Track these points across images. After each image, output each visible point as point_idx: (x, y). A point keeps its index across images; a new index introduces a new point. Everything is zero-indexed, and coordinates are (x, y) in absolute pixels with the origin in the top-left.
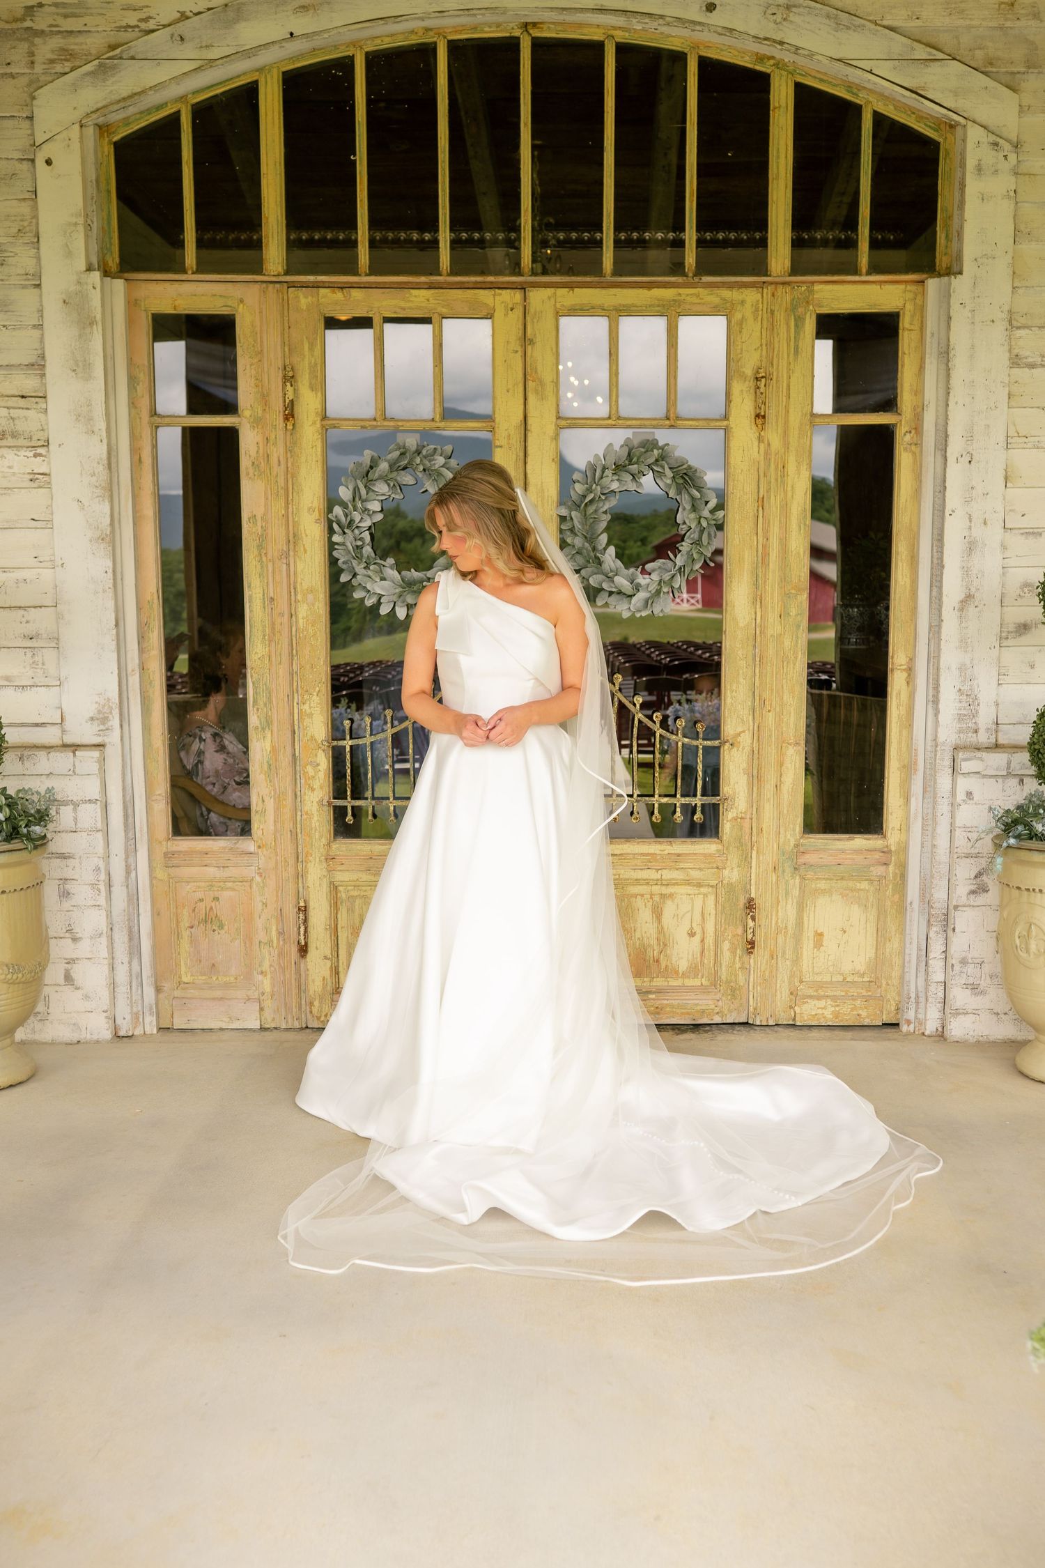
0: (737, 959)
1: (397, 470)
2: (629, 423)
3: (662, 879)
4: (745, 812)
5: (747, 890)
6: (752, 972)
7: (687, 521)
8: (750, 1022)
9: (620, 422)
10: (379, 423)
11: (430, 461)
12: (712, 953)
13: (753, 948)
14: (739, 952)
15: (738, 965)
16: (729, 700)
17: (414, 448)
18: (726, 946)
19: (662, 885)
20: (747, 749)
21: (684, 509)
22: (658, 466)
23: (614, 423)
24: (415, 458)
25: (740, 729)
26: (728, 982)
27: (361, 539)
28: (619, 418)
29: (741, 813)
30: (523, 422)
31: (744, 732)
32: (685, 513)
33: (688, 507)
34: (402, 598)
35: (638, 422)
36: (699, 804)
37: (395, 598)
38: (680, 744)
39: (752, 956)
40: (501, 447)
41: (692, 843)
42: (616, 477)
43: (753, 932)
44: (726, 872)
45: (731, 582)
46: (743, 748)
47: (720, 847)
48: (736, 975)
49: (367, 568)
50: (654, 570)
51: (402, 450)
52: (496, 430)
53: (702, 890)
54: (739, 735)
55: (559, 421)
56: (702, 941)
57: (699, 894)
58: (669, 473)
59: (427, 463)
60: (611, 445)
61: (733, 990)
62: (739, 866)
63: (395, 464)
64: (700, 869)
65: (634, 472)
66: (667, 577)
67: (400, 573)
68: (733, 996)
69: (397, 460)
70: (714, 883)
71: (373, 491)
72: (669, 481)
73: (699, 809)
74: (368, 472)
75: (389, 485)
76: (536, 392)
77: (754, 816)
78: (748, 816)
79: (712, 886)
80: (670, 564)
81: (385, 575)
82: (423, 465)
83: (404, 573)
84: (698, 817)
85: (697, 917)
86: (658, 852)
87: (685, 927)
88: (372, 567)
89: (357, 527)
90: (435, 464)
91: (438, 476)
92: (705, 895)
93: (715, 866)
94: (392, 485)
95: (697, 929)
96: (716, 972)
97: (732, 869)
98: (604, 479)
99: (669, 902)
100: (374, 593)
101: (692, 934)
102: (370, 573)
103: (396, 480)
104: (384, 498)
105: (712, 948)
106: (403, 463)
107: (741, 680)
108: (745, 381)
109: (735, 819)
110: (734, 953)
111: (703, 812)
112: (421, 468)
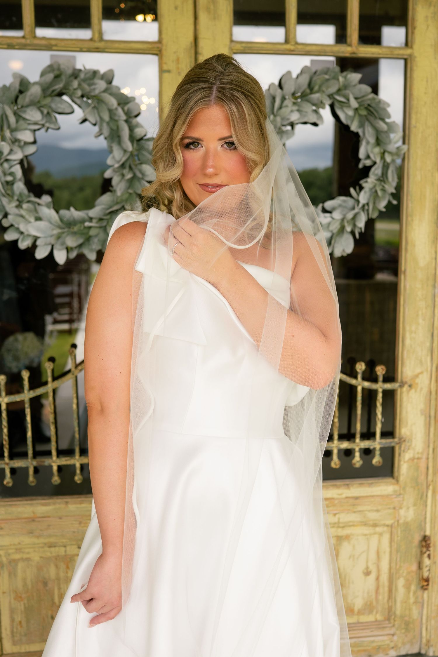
0: (411, 594)
1: (50, 95)
2: (308, 48)
3: (339, 522)
4: (422, 453)
5: (421, 527)
6: (425, 606)
7: (372, 156)
8: (423, 652)
9: (300, 47)
10: (28, 42)
11: (90, 85)
12: (386, 589)
13: (428, 585)
14: (413, 588)
15: (412, 600)
16: (408, 342)
17: (70, 72)
18: (401, 583)
19: (339, 527)
20: (425, 390)
21: (368, 143)
22: (339, 95)
23: (292, 48)
24: (72, 81)
25: (418, 370)
26: (402, 617)
27: (12, 174)
28: (297, 43)
29: (418, 453)
30: (193, 44)
31: (422, 373)
32: (369, 148)
33: (372, 140)
34: (60, 241)
35: (319, 48)
36: (378, 447)
37: (52, 241)
38: (359, 389)
39: (426, 592)
40: (169, 71)
41: (370, 485)
42: (295, 108)
43: (429, 570)
44: (402, 512)
45: (412, 220)
46: (421, 389)
47: (397, 487)
48: (410, 610)
49: (19, 206)
50: (334, 209)
51: (56, 72)
52: (164, 52)
53: (378, 529)
54: (417, 376)
55: (233, 44)
56: (377, 579)
57: (375, 533)
58: (354, 104)
59: (85, 86)
60: (289, 73)
61: (407, 624)
62: (415, 505)
63: (48, 88)
64: (377, 511)
65: (315, 102)
66: (350, 215)
67: (57, 212)
68: (407, 630)
69: (52, 84)
70: (389, 522)
71: (24, 119)
72: (351, 113)
73: (378, 453)
74: (17, 98)
75: (42, 113)
76: (208, 10)
77: (431, 456)
78: (425, 456)
79: (388, 526)
80: (350, 202)
81: (41, 214)
82: (82, 89)
83: (63, 212)
84: (377, 460)
85: (373, 556)
86: (335, 496)
87: (361, 566)
88: (25, 206)
89: (7, 160)
90: (94, 89)
91: (98, 103)
92: (381, 534)
93: (392, 506)
94: (45, 111)
95: (373, 568)
96: (390, 609)
97: (408, 508)
98: (283, 110)
99: (345, 544)
100: (29, 235)
101: (367, 573)
102: (23, 212)
103: (50, 107)
104: (37, 127)
105: (386, 584)
106: (59, 86)
107: (420, 321)
108: (430, 5)
109: (413, 459)
110: (407, 587)
111: (381, 455)
112: (79, 93)
